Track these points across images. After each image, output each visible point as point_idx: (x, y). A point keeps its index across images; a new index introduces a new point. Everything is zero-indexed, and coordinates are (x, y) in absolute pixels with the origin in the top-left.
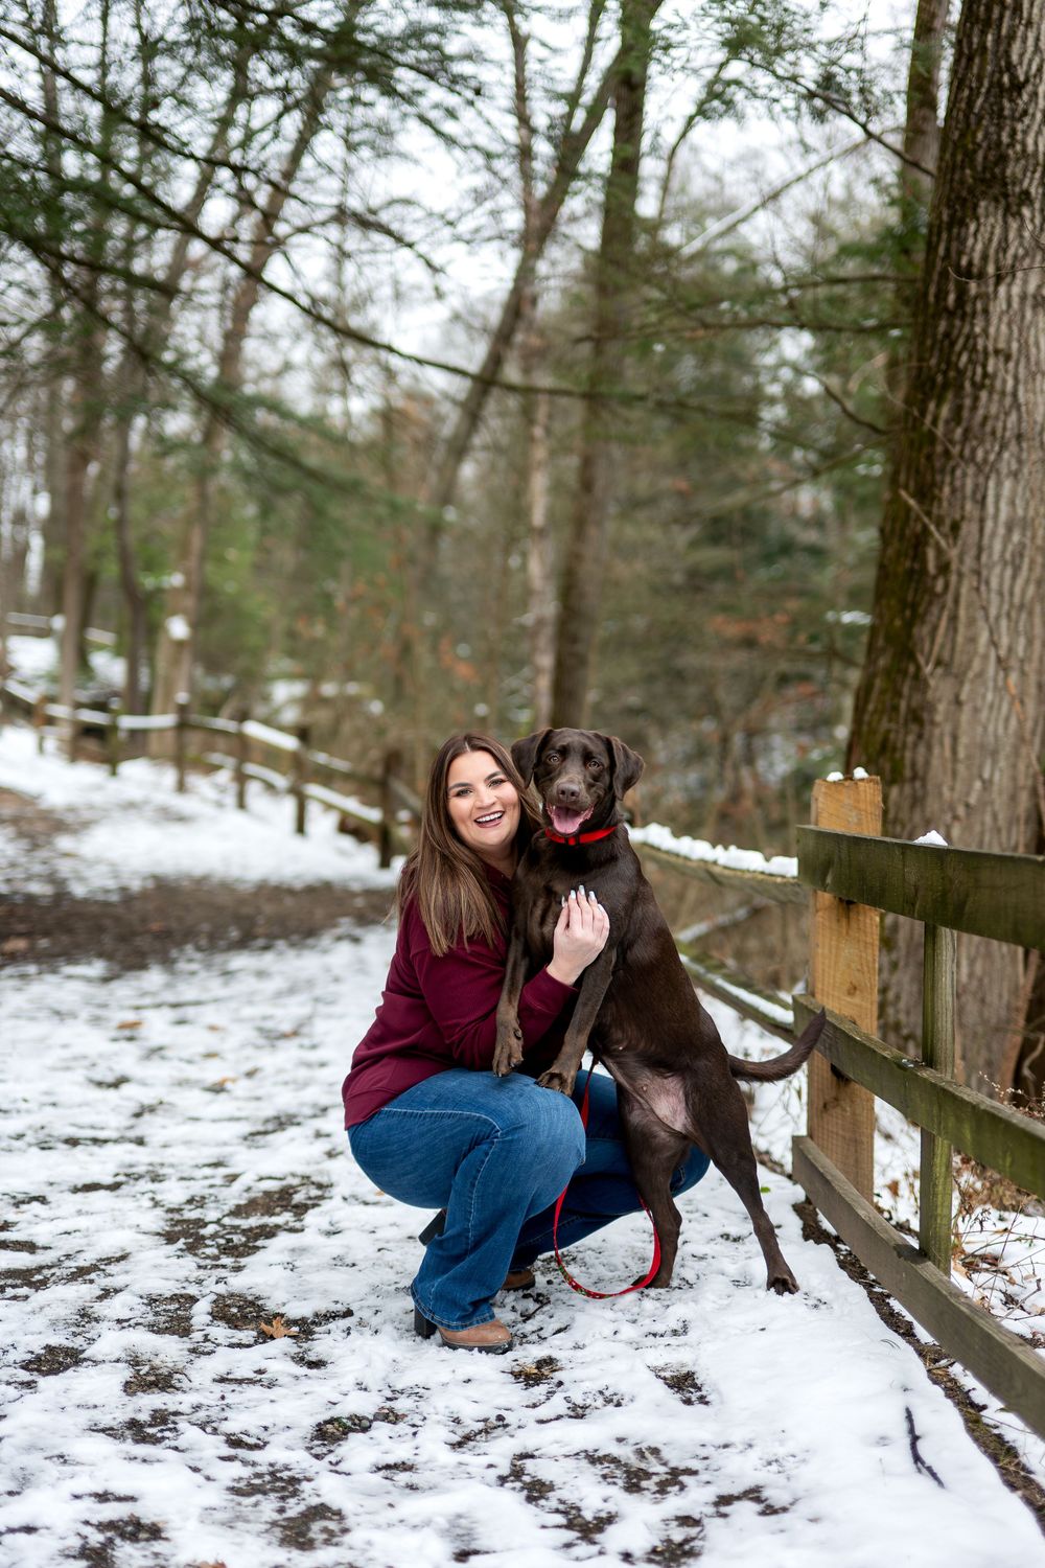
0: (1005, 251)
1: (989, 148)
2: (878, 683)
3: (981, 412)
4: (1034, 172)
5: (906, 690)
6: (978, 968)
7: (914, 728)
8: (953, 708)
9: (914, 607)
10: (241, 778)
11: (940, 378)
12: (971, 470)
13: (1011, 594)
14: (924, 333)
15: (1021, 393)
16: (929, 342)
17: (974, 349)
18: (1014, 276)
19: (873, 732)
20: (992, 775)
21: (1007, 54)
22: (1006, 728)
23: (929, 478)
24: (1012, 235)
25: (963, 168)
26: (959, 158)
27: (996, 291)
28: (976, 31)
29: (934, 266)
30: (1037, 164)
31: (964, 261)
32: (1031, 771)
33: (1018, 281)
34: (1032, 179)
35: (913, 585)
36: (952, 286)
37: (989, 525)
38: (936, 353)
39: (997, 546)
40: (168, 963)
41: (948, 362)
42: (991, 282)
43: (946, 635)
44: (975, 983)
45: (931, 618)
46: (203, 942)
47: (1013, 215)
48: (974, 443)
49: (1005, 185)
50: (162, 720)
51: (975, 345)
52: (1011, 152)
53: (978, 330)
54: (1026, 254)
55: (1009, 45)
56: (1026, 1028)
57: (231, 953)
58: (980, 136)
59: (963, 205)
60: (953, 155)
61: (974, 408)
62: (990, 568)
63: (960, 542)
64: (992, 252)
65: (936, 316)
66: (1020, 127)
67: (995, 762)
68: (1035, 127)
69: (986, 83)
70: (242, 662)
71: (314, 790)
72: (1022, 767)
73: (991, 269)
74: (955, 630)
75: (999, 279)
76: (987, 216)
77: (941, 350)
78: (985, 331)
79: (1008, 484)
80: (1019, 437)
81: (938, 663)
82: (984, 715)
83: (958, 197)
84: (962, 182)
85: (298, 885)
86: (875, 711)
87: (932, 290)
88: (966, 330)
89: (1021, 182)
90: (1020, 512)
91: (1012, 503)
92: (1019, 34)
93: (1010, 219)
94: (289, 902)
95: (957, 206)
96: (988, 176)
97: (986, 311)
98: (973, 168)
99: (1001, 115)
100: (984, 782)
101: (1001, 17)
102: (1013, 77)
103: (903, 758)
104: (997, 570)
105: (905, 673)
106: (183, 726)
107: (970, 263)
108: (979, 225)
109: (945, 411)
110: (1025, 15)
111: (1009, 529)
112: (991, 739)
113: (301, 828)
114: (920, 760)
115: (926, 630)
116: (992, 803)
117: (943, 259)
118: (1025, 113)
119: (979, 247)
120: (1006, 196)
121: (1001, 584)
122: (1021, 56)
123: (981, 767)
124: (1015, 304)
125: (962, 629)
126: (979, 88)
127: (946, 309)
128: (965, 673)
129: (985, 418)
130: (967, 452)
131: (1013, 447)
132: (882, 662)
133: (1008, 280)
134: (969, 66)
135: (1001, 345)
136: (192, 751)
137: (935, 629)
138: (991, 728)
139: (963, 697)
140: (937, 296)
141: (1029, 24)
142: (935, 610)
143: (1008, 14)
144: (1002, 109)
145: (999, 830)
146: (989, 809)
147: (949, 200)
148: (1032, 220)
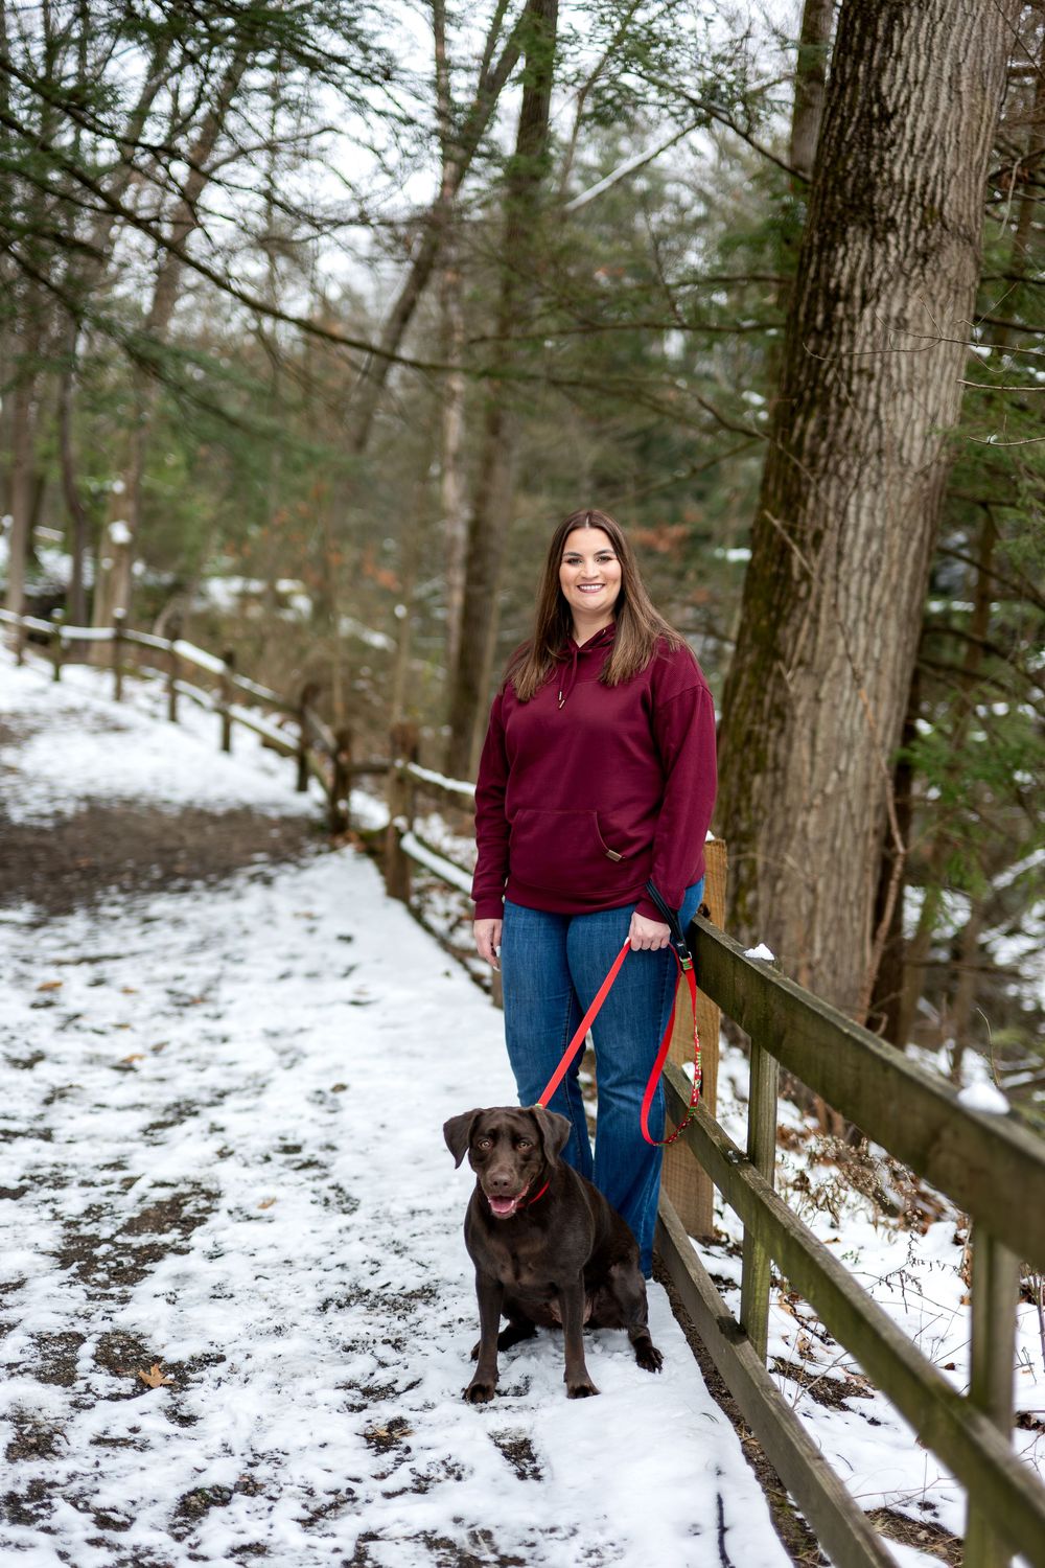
0: (871, 275)
1: (858, 176)
2: (745, 678)
3: (845, 428)
4: (900, 200)
5: (770, 687)
6: (831, 943)
7: (777, 722)
8: (812, 704)
9: (779, 609)
10: (173, 693)
11: (807, 394)
12: (835, 482)
13: (869, 599)
14: (794, 349)
15: (882, 411)
16: (798, 359)
17: (840, 368)
18: (878, 300)
19: (739, 723)
20: (847, 765)
21: (878, 85)
22: (861, 723)
23: (795, 488)
24: (877, 260)
25: (834, 194)
26: (830, 184)
27: (861, 313)
28: (849, 61)
29: (804, 287)
30: (903, 193)
31: (832, 284)
32: (881, 775)
33: (882, 305)
34: (897, 207)
35: (778, 589)
36: (820, 308)
37: (850, 534)
38: (805, 370)
39: (857, 555)
40: (92, 906)
41: (815, 378)
42: (858, 303)
43: (808, 636)
44: (827, 957)
45: (795, 621)
46: (127, 883)
47: (879, 241)
48: (838, 457)
49: (873, 211)
50: (101, 633)
51: (841, 364)
52: (878, 180)
53: (843, 349)
54: (891, 279)
55: (880, 76)
56: (871, 1006)
57: (154, 895)
58: (850, 163)
59: (833, 230)
60: (825, 181)
61: (838, 424)
62: (849, 574)
63: (822, 551)
64: (858, 275)
65: (806, 336)
66: (887, 156)
67: (850, 754)
68: (902, 157)
69: (857, 113)
70: (182, 561)
71: (237, 711)
72: (874, 768)
73: (857, 292)
74: (817, 633)
75: (865, 301)
76: (855, 242)
77: (809, 367)
78: (850, 349)
79: (868, 497)
80: (880, 452)
81: (801, 662)
82: (841, 711)
83: (829, 222)
84: (832, 207)
85: (220, 810)
86: (742, 704)
87: (803, 309)
88: (833, 350)
89: (888, 209)
90: (879, 523)
91: (872, 514)
92: (889, 66)
93: (876, 245)
94: (210, 830)
95: (829, 232)
96: (857, 202)
97: (852, 333)
98: (843, 195)
99: (870, 145)
100: (839, 773)
101: (873, 49)
102: (883, 108)
103: (765, 750)
104: (856, 577)
105: (769, 670)
106: (119, 639)
107: (838, 286)
108: (847, 249)
109: (812, 426)
110: (895, 48)
111: (869, 538)
112: (847, 733)
113: (226, 746)
114: (782, 751)
115: (789, 631)
116: (847, 791)
117: (813, 280)
118: (893, 143)
119: (847, 270)
120: (873, 222)
121: (860, 590)
122: (891, 87)
123: (837, 759)
124: (879, 327)
125: (822, 632)
126: (850, 117)
127: (815, 328)
128: (824, 673)
129: (850, 432)
130: (831, 465)
131: (874, 461)
132: (749, 659)
133: (873, 303)
134: (841, 96)
135: (865, 365)
136: (128, 663)
137: (798, 631)
138: (847, 724)
139: (822, 695)
140: (806, 316)
141: (899, 57)
142: (798, 613)
143: (879, 46)
144: (871, 138)
145: (853, 817)
146: (844, 798)
147: (820, 224)
148: (897, 247)
